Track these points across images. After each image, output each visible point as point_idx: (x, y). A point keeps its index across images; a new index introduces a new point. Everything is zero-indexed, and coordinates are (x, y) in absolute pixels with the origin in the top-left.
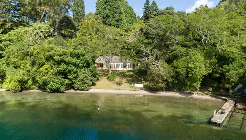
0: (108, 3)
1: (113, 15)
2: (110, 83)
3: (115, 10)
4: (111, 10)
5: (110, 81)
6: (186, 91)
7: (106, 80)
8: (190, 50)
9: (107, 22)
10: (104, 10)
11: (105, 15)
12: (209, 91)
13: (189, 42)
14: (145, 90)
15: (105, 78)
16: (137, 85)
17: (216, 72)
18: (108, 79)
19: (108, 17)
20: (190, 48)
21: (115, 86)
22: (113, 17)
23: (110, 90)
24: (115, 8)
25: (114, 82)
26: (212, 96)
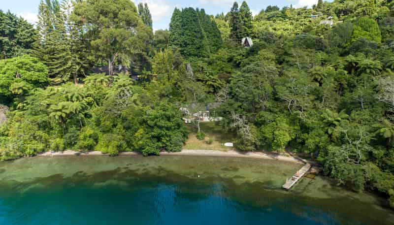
0: (186, 27)
1: (192, 41)
2: (199, 141)
3: (195, 34)
4: (190, 36)
5: (200, 139)
6: (273, 151)
7: (195, 138)
8: (277, 116)
9: (185, 52)
10: (182, 36)
11: (184, 43)
12: (294, 152)
13: (276, 108)
14: (235, 150)
15: (194, 135)
16: (227, 144)
17: (299, 138)
18: (198, 137)
19: (186, 45)
20: (277, 114)
21: (205, 145)
22: (193, 44)
23: (201, 150)
24: (195, 32)
25: (204, 141)
26: (296, 158)
